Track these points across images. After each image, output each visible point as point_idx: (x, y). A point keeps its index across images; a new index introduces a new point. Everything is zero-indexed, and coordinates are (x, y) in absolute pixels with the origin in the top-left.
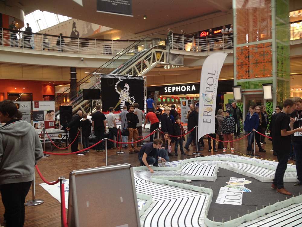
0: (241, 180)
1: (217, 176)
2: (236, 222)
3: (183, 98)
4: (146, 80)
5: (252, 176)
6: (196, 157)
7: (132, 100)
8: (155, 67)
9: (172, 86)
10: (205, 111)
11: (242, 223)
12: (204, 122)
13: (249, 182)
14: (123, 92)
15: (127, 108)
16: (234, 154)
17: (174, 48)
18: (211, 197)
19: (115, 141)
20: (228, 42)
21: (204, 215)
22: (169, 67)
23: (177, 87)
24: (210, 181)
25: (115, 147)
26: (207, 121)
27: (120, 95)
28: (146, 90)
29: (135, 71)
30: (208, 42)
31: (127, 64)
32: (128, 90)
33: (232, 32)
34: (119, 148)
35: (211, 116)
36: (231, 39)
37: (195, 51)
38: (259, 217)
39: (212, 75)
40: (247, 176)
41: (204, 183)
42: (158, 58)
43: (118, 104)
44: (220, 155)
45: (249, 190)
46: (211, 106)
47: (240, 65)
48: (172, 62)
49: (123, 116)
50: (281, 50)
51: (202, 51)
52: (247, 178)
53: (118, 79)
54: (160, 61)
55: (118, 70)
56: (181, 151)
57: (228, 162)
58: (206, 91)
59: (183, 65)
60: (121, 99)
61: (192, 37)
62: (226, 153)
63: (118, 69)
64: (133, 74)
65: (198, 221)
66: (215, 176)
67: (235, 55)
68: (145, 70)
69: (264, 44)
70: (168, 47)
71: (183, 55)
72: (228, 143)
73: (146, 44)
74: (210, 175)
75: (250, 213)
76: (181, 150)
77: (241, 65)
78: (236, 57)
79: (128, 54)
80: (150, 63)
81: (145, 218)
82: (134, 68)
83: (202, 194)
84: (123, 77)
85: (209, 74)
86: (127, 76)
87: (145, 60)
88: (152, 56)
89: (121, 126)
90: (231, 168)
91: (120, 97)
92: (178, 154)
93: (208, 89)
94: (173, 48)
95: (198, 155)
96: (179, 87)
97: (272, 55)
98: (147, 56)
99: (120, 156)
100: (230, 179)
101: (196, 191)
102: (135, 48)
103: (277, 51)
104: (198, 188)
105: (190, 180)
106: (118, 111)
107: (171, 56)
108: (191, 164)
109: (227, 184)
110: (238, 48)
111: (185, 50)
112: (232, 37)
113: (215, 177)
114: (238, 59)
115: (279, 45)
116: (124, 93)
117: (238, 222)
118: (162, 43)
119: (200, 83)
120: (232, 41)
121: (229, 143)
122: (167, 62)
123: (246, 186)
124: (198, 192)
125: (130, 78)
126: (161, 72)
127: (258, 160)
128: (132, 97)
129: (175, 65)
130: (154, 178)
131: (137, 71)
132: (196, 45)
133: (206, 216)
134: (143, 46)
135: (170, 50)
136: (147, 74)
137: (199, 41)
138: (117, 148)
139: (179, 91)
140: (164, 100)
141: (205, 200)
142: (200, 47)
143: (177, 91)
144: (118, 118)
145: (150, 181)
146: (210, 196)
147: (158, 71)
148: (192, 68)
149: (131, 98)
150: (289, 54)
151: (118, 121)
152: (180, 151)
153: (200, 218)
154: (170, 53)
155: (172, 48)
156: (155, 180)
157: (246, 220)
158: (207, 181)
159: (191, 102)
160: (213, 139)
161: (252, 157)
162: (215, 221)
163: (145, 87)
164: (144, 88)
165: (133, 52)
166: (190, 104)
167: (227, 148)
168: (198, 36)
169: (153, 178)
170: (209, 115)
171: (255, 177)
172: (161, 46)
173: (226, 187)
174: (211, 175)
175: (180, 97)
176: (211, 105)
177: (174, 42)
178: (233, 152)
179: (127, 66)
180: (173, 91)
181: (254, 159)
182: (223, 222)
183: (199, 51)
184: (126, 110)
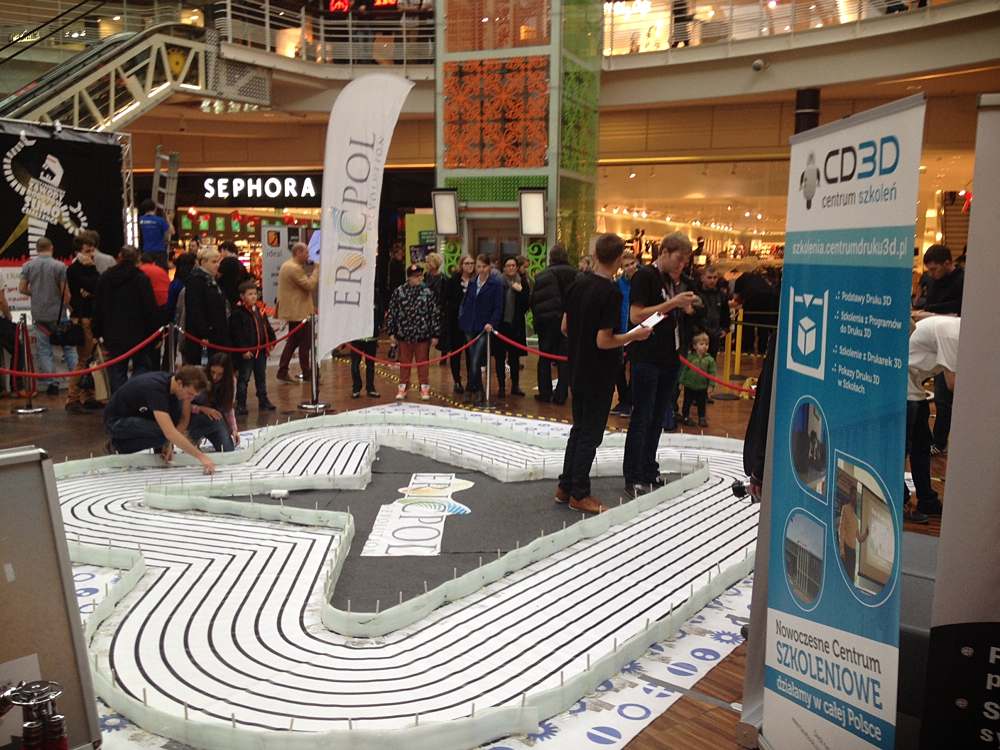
0: (442, 478)
1: (373, 472)
2: (417, 608)
3: (272, 220)
4: (129, 146)
5: (477, 465)
6: (309, 417)
7: (74, 217)
8: (166, 102)
9: (231, 176)
10: (341, 268)
11: (436, 606)
12: (336, 302)
13: (466, 485)
14: (36, 186)
15: (52, 247)
16: (431, 404)
17: (235, 40)
18: (346, 538)
19: (8, 370)
20: (419, 40)
21: (319, 597)
22: (218, 106)
23: (250, 181)
24: (349, 491)
25: (9, 390)
26: (349, 300)
27: (27, 199)
28: (131, 183)
29: (84, 112)
30: (355, 33)
31: (50, 83)
32: (57, 180)
33: (431, 10)
34: (23, 393)
35: (359, 281)
36: (427, 35)
37: (312, 58)
38: (486, 586)
39: (364, 148)
40: (461, 468)
41: (329, 497)
42: (177, 69)
43: (18, 232)
44: (386, 407)
45: (463, 507)
46: (362, 250)
47: (453, 123)
48: (230, 92)
49: (36, 275)
50: (575, 86)
51: (337, 62)
52: (461, 473)
53: (16, 138)
54: (184, 82)
55: (14, 105)
56: (260, 400)
57: (408, 428)
58: (344, 200)
59: (268, 103)
60: (28, 212)
61: (301, 7)
62: (407, 399)
63: (14, 97)
64: (76, 120)
65: (301, 617)
66: (364, 473)
67: (440, 86)
68: (127, 111)
69: (526, 60)
70: (211, 34)
71: (270, 70)
72: (410, 368)
73: (128, 13)
74: (350, 471)
75: (459, 576)
76: (258, 394)
77: (457, 122)
78: (443, 93)
79: (57, 43)
80: (143, 86)
81: (117, 628)
82: (81, 100)
83: (320, 531)
84: (34, 129)
85: (352, 142)
86: (53, 129)
87: (126, 71)
88: (152, 60)
89: (28, 313)
90: (415, 446)
91: (27, 205)
92: (248, 408)
93: (350, 194)
94: (230, 41)
95: (316, 409)
96: (259, 181)
97: (547, 99)
98: (131, 57)
99: (28, 420)
100: (413, 480)
101: (301, 525)
102: (87, 25)
103: (563, 87)
104: (308, 515)
105: (284, 492)
106: (20, 259)
107: (224, 68)
108: (291, 440)
109: (403, 495)
110: (447, 65)
111: (273, 49)
112: (432, 26)
113: (365, 475)
114: (449, 102)
115: (570, 69)
116: (43, 190)
117: (423, 606)
118: (192, 18)
119: (322, 171)
120: (433, 40)
121: (414, 371)
122: (210, 87)
123: (457, 496)
124: (307, 526)
125: (65, 136)
126: (188, 121)
127: (497, 417)
128: (75, 206)
129: (243, 103)
130: (154, 491)
131: (96, 112)
132: (316, 38)
133: (327, 598)
134: (117, 18)
135: (219, 45)
136: (130, 125)
137: (326, 26)
138: (14, 395)
139: (259, 194)
140: (204, 224)
141: (328, 549)
142: (329, 46)
143: (250, 194)
144: (17, 282)
145: (139, 505)
146: (343, 536)
147: (177, 116)
148: (300, 119)
149: (71, 213)
150: (597, 100)
151: (16, 294)
152: (257, 399)
153: (307, 608)
154: (219, 57)
155: (226, 38)
156: (158, 498)
157: (448, 599)
158: (340, 490)
159: (297, 235)
160: (366, 359)
161: (482, 410)
162: (352, 610)
163: (128, 172)
164: (124, 175)
165: (80, 39)
166: (293, 240)
167: (408, 385)
168: (321, 8)
169: (152, 494)
170: (354, 281)
171: (483, 468)
172: (186, 26)
173: (397, 505)
174: (352, 471)
175: (262, 218)
176: (360, 246)
177: (234, 16)
178: (426, 397)
179: (52, 89)
180: (236, 194)
181: (486, 415)
182: (377, 610)
183: (325, 61)
184: (50, 253)
